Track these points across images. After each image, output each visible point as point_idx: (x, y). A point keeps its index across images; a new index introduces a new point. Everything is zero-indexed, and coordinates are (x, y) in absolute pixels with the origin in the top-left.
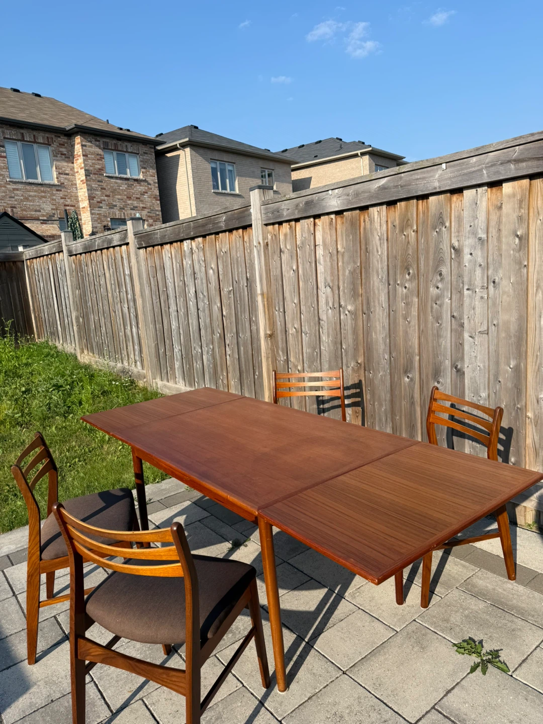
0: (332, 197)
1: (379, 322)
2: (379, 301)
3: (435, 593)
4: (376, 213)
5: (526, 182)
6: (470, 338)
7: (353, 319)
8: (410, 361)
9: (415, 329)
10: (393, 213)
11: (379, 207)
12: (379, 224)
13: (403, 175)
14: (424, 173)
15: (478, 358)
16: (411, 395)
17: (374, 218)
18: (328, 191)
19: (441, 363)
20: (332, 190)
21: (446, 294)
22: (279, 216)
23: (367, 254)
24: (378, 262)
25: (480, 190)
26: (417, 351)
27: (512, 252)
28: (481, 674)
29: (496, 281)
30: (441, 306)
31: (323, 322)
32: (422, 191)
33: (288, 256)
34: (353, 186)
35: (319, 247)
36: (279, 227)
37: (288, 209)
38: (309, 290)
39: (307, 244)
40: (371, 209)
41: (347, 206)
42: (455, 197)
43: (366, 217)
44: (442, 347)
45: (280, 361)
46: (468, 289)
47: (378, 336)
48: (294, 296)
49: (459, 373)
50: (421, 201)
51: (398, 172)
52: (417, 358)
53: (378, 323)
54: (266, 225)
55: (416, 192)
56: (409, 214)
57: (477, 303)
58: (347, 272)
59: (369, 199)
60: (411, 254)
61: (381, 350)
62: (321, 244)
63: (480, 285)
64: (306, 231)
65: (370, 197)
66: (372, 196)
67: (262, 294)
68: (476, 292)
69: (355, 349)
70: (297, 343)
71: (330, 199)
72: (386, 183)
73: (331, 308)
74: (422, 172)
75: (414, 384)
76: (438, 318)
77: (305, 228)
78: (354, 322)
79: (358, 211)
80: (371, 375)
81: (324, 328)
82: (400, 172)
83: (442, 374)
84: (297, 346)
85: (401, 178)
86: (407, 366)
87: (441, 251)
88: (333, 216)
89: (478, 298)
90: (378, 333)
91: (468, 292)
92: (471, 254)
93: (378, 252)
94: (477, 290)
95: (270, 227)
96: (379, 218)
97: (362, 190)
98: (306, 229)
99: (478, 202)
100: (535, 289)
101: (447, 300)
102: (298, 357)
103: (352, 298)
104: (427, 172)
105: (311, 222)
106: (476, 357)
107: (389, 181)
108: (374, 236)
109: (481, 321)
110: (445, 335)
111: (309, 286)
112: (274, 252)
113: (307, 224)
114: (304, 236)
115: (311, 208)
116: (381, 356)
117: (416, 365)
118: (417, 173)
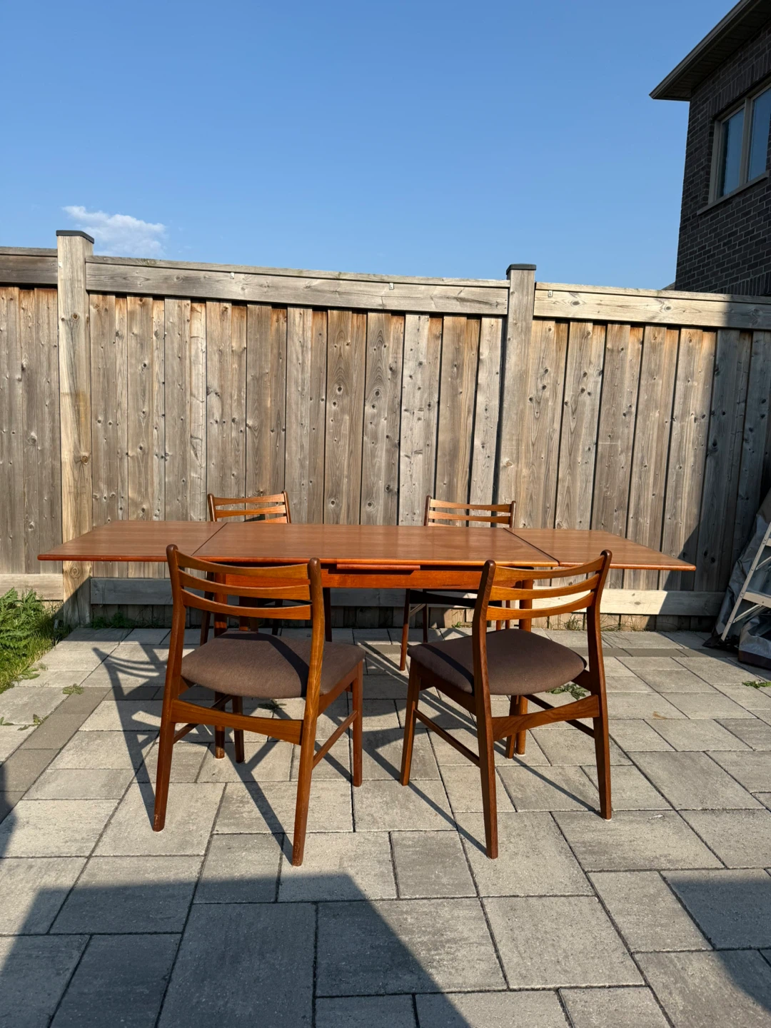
0: (234, 281)
1: (297, 441)
2: (296, 416)
4: (297, 316)
5: (464, 319)
6: (406, 458)
7: (257, 437)
8: (338, 484)
9: (344, 450)
10: (320, 320)
11: (302, 310)
12: (301, 329)
13: (341, 282)
14: (369, 286)
15: (414, 476)
17: (294, 320)
18: (230, 272)
19: (373, 484)
20: (235, 273)
21: (382, 413)
22: (126, 286)
23: (281, 360)
24: (297, 371)
25: (423, 317)
26: (346, 473)
27: (450, 379)
29: (432, 404)
30: (377, 425)
31: (198, 440)
32: (365, 305)
33: (134, 345)
34: (270, 277)
35: (198, 340)
36: (116, 300)
37: (148, 280)
38: (176, 395)
39: (176, 333)
40: (290, 310)
41: (259, 298)
42: (395, 319)
43: (281, 316)
44: (376, 467)
45: (100, 499)
46: (406, 410)
47: (293, 457)
48: (144, 402)
49: (390, 494)
50: (355, 315)
51: (338, 278)
52: (345, 480)
53: (294, 442)
54: (89, 292)
55: (358, 304)
56: (342, 325)
57: (414, 424)
58: (249, 378)
59: (294, 298)
60: (343, 367)
61: (297, 474)
62: (202, 335)
63: (418, 407)
64: (176, 315)
65: (295, 297)
66: (298, 296)
67: (75, 395)
69: (256, 475)
70: (143, 469)
71: (231, 283)
72: (318, 285)
73: (217, 422)
74: (366, 285)
75: (341, 509)
76: (375, 438)
77: (173, 310)
78: (256, 441)
79: (270, 308)
81: (199, 448)
82: (341, 278)
83: (374, 495)
84: (143, 475)
85: (339, 284)
86: (333, 491)
87: (379, 369)
88: (228, 305)
89: (416, 419)
90: (294, 455)
91: (406, 413)
92: (411, 377)
93: (298, 359)
94: (415, 412)
95: (94, 297)
96: (301, 322)
97: (284, 284)
98: (176, 312)
99: (421, 329)
100: (466, 413)
101: (383, 420)
102: (143, 490)
103: (257, 412)
104: (372, 286)
105: (188, 304)
106: (411, 476)
107: (323, 284)
108: (293, 341)
109: (417, 441)
110: (379, 455)
111: (176, 391)
112: (103, 334)
113: (179, 306)
114: (171, 321)
115: (194, 287)
116: (297, 481)
117: (344, 487)
118: (360, 285)
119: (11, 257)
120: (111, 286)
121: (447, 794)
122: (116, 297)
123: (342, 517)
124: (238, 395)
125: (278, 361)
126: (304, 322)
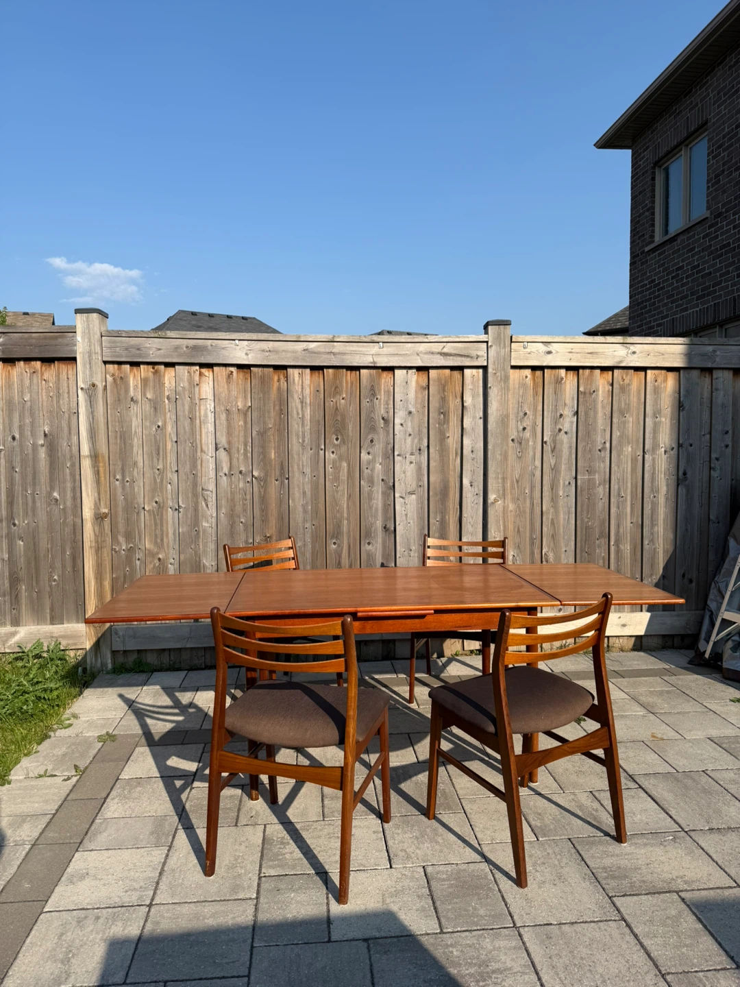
0: (238, 348)
1: (299, 488)
2: (298, 466)
4: (296, 375)
5: (448, 371)
6: (401, 499)
7: (262, 487)
8: (339, 526)
9: (344, 494)
10: (317, 378)
11: (301, 370)
12: (300, 387)
13: (335, 344)
14: (360, 347)
15: (409, 515)
16: (337, 562)
17: (294, 380)
18: (234, 340)
19: (371, 524)
20: (239, 340)
21: (377, 459)
22: (140, 356)
23: (282, 416)
24: (298, 424)
25: (410, 371)
26: (345, 515)
27: (437, 425)
29: (422, 448)
30: (373, 470)
31: (208, 492)
32: (357, 363)
33: (148, 409)
34: (271, 342)
35: (206, 401)
36: (130, 368)
37: (160, 349)
38: (187, 452)
39: (187, 396)
40: (290, 371)
41: (259, 362)
42: (385, 374)
43: (282, 377)
44: (374, 509)
45: (119, 551)
46: (398, 455)
47: (297, 503)
48: (158, 460)
49: (388, 533)
50: (349, 372)
51: (332, 340)
52: (345, 522)
53: (296, 489)
54: (106, 363)
55: (351, 362)
56: (338, 381)
57: (407, 467)
58: (254, 433)
59: (293, 360)
60: (339, 419)
61: (300, 519)
62: (210, 397)
63: (410, 452)
64: (186, 380)
66: (298, 358)
67: (95, 457)
69: (263, 521)
70: (158, 522)
71: (235, 349)
72: (315, 347)
73: (225, 474)
74: (357, 346)
75: (342, 549)
76: (371, 482)
77: (183, 375)
78: (262, 490)
79: (271, 370)
81: (210, 499)
82: (335, 340)
83: (373, 535)
84: (159, 527)
85: (333, 346)
86: (334, 533)
87: (372, 419)
88: (233, 369)
89: (408, 463)
90: (297, 501)
91: (399, 457)
92: (402, 425)
93: (298, 414)
94: (407, 456)
95: (110, 367)
96: (300, 381)
97: (283, 348)
98: (186, 378)
99: (409, 382)
100: (454, 455)
101: (378, 465)
102: (159, 541)
103: (262, 463)
104: (363, 346)
105: (197, 370)
106: (406, 515)
107: (319, 346)
108: (293, 398)
109: (410, 483)
110: (376, 498)
111: (187, 448)
112: (119, 400)
113: (188, 372)
114: (182, 385)
115: (202, 355)
116: (300, 524)
117: (345, 529)
118: (352, 346)
119: (34, 335)
120: (126, 357)
121: (471, 826)
122: (131, 366)
123: (343, 556)
124: (244, 450)
125: (280, 416)
126: (302, 380)
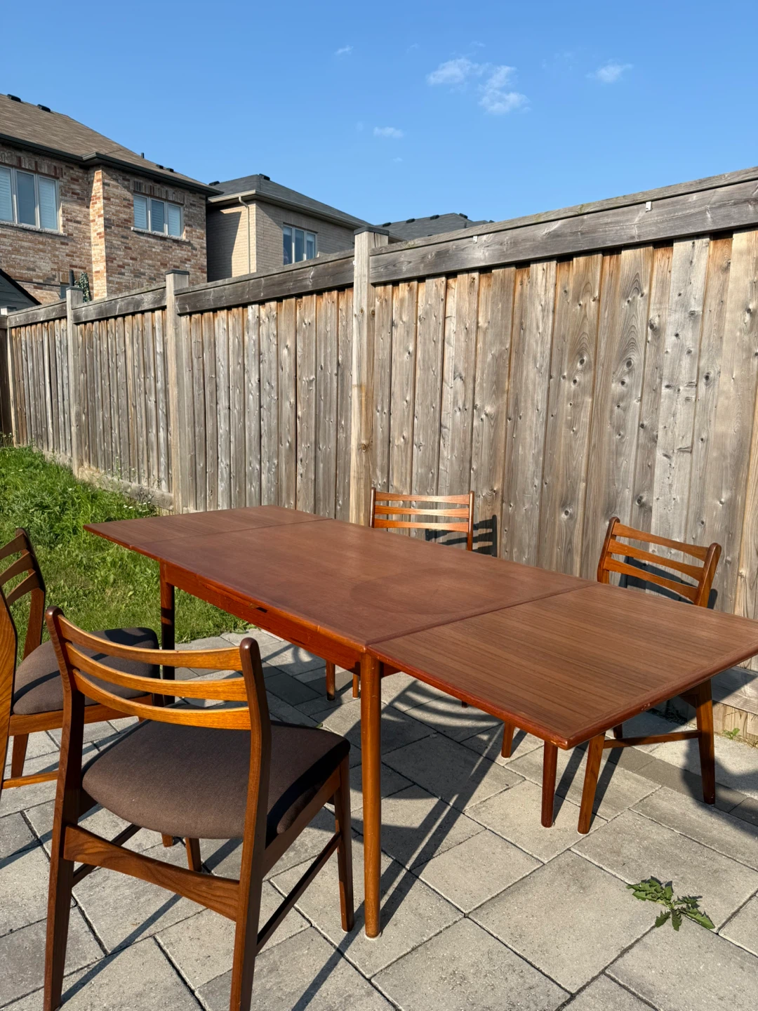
0: (477, 245)
1: (531, 431)
2: (533, 400)
3: (598, 814)
4: (540, 273)
6: (665, 458)
7: (492, 426)
8: (573, 490)
9: (583, 443)
10: (566, 272)
11: (545, 264)
12: (543, 288)
13: (585, 217)
14: (617, 215)
15: (674, 487)
16: (568, 539)
17: (537, 279)
18: (472, 237)
19: (617, 493)
20: (478, 235)
21: (634, 392)
22: (395, 273)
24: (537, 343)
25: (698, 242)
26: (583, 475)
27: (738, 334)
28: (672, 929)
29: (711, 376)
30: (625, 410)
31: (446, 430)
32: (613, 241)
33: (402, 332)
34: (510, 231)
35: (451, 320)
36: (393, 289)
37: (410, 262)
38: (430, 382)
39: (433, 315)
40: (533, 266)
41: (499, 260)
42: (660, 253)
43: (525, 277)
44: (622, 469)
45: (377, 484)
46: (668, 387)
47: (527, 451)
48: (407, 390)
49: (643, 509)
50: (608, 257)
51: (580, 212)
52: (583, 485)
53: (528, 432)
54: (375, 285)
55: (604, 242)
56: (590, 274)
57: (679, 406)
58: (490, 357)
59: (533, 251)
60: (587, 332)
61: (530, 472)
62: (454, 315)
63: (687, 381)
64: (433, 295)
65: (534, 249)
66: (538, 246)
67: (360, 386)
68: (679, 390)
69: (490, 470)
70: (404, 459)
71: (474, 249)
72: (560, 228)
73: (460, 409)
74: (614, 214)
75: (575, 523)
76: (619, 428)
77: (431, 290)
78: (492, 431)
79: (513, 269)
80: (510, 509)
81: (446, 439)
82: (584, 211)
83: (618, 509)
84: (404, 464)
85: (583, 221)
86: (567, 498)
87: (633, 329)
88: (476, 275)
89: (681, 399)
90: (527, 448)
91: (667, 390)
92: (677, 335)
93: (538, 328)
94: (681, 388)
95: (380, 289)
96: (544, 280)
97: (523, 236)
98: (433, 292)
99: (694, 260)
101: (635, 401)
102: (403, 480)
103: (494, 396)
104: (623, 213)
105: (443, 282)
106: (671, 485)
107: (564, 225)
108: (534, 305)
109: (682, 434)
110: (627, 452)
111: (430, 377)
112: (383, 326)
113: (436, 286)
114: (429, 302)
115: (444, 262)
116: (529, 481)
117: (580, 495)
118: (607, 215)
120: (386, 276)
123: (576, 533)
124: (481, 378)
125: (520, 332)
126: (546, 279)
